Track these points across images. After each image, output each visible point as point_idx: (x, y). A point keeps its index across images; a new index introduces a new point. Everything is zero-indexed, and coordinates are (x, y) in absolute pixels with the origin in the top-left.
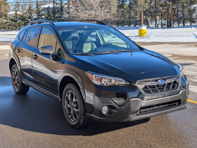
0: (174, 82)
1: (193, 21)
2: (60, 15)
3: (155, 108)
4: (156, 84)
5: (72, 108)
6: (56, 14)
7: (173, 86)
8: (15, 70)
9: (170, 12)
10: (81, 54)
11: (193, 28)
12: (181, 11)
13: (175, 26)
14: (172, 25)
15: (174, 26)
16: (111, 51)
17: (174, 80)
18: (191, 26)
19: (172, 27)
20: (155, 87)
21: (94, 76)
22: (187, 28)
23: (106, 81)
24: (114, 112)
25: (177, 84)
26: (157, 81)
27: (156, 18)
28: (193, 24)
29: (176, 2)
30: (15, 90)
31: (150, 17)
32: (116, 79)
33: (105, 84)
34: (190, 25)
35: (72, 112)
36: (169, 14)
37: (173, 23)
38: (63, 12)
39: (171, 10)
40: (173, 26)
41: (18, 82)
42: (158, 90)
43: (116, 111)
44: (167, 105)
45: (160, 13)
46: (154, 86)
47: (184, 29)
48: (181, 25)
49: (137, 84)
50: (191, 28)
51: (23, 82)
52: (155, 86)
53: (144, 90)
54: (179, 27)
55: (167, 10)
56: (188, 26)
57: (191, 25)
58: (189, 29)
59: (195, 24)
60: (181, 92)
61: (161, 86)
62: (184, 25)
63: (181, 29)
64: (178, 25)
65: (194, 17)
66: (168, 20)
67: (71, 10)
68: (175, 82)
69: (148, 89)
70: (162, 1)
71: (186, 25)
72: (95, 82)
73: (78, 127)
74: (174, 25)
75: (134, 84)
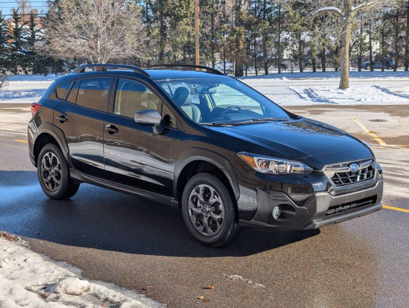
0: (368, 167)
1: (283, 65)
2: (13, 45)
3: (341, 208)
4: (349, 171)
5: (204, 214)
6: (6, 43)
7: (367, 174)
8: (50, 155)
9: (241, 47)
10: (211, 124)
11: (285, 79)
12: (260, 46)
13: (251, 74)
14: (244, 72)
15: (248, 75)
16: (254, 120)
17: (369, 165)
18: (279, 75)
19: (244, 75)
20: (346, 176)
21: (255, 159)
22: (272, 79)
23: (275, 166)
24: (292, 216)
25: (372, 171)
26: (348, 166)
27: (213, 57)
28: (283, 71)
29: (252, 27)
30: (48, 192)
31: (204, 55)
32: (292, 163)
33: (274, 172)
34: (277, 72)
35: (205, 220)
36: (239, 51)
37: (247, 68)
38: (21, 39)
39: (244, 43)
40: (246, 73)
41: (58, 177)
42: (350, 180)
43: (294, 213)
44: (355, 205)
45: (223, 47)
46: (345, 173)
47: (268, 80)
48: (262, 72)
49: (323, 170)
50: (281, 78)
51: (72, 175)
52: (347, 174)
53: (333, 180)
54: (257, 77)
55: (236, 42)
56: (275, 74)
57: (279, 72)
58: (278, 80)
59: (286, 72)
60: (377, 183)
61: (354, 173)
62: (267, 73)
63: (262, 80)
64: (256, 74)
65: (285, 57)
66: (237, 63)
67: (37, 35)
68: (370, 168)
69: (338, 177)
70: (225, 25)
71: (270, 72)
72: (259, 169)
73: (221, 243)
74: (248, 72)
75: (320, 171)
